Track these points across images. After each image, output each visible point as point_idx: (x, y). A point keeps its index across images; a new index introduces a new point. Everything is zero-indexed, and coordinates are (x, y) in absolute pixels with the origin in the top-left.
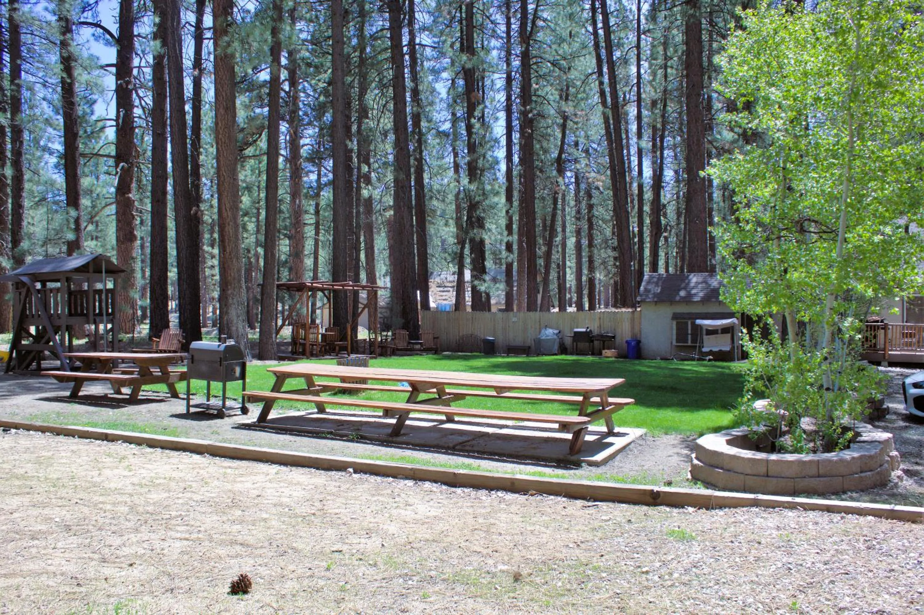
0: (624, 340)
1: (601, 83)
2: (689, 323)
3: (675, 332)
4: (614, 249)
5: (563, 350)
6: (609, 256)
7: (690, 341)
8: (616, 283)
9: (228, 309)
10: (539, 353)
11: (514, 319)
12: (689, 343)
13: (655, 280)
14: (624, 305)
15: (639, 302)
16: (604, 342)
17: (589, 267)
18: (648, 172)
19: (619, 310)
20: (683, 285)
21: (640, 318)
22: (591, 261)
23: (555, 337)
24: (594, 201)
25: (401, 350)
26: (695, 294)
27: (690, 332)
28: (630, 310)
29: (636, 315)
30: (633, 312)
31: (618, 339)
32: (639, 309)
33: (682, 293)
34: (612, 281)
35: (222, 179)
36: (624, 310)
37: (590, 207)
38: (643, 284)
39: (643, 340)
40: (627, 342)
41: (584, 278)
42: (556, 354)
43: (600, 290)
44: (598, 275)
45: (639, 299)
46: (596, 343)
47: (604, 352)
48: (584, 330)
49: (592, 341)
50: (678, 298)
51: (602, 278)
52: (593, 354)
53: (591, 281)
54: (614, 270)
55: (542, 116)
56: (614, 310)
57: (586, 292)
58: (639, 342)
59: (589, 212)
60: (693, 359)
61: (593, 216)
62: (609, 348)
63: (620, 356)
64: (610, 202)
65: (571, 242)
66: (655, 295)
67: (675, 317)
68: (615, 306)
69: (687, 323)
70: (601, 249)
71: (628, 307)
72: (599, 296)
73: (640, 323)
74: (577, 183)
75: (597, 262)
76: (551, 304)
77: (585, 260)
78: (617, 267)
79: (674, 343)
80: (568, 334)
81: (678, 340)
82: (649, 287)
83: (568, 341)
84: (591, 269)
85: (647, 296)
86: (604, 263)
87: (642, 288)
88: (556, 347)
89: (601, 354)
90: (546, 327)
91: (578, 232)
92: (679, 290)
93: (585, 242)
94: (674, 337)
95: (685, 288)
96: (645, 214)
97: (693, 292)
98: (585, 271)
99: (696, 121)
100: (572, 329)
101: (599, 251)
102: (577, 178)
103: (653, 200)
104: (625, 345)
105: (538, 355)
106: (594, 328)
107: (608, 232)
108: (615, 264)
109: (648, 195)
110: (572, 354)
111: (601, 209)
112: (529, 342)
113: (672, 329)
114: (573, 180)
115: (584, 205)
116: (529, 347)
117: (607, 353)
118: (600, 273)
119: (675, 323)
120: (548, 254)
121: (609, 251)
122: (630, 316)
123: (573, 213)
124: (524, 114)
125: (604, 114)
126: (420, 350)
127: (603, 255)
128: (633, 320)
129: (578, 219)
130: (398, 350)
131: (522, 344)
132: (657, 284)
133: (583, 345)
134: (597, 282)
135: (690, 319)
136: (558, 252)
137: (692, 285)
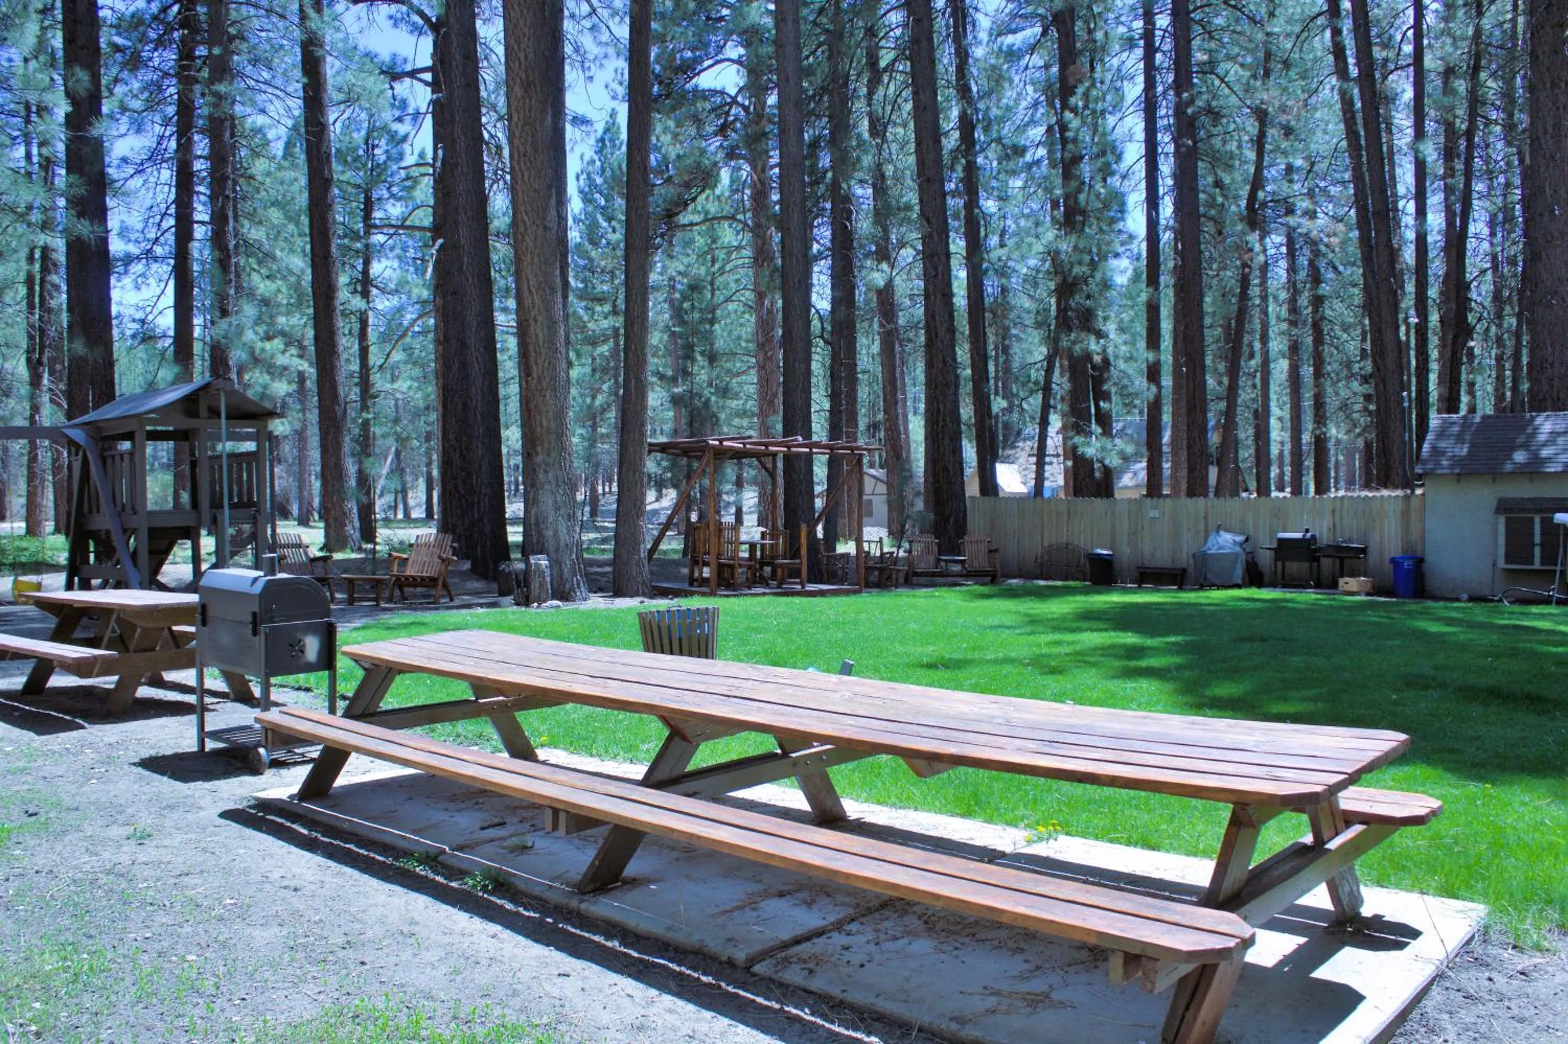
0: (1387, 557)
1: (1336, 32)
2: (1537, 520)
3: (1502, 540)
4: (1365, 380)
5: (1254, 577)
6: (1355, 394)
7: (1537, 560)
8: (1368, 445)
9: (536, 494)
10: (1203, 585)
11: (1154, 513)
12: (1537, 565)
13: (1456, 429)
14: (1385, 482)
15: (1420, 477)
16: (1342, 560)
17: (1316, 415)
18: (1436, 220)
19: (1377, 494)
20: (1521, 439)
21: (1423, 508)
22: (1319, 405)
23: (1238, 549)
24: (1325, 289)
25: (922, 574)
26: (1549, 459)
27: (1537, 539)
28: (1399, 493)
29: (1414, 503)
30: (1406, 497)
31: (1373, 557)
32: (1419, 492)
33: (1520, 457)
34: (1360, 443)
35: (522, 229)
36: (1385, 493)
37: (1318, 301)
38: (1430, 437)
39: (1428, 558)
40: (1393, 561)
41: (1306, 438)
42: (1239, 586)
43: (1337, 462)
44: (1333, 431)
45: (1418, 470)
46: (1326, 563)
47: (1342, 581)
48: (1299, 535)
49: (1317, 559)
50: (1508, 467)
51: (1340, 436)
52: (1318, 586)
53: (1320, 443)
54: (1364, 420)
55: (1215, 115)
56: (1364, 493)
57: (1309, 462)
58: (1420, 561)
59: (1315, 311)
60: (1547, 601)
61: (1323, 318)
62: (1353, 574)
63: (1377, 590)
64: (1356, 291)
65: (1280, 368)
66: (1456, 461)
67: (1503, 507)
68: (1367, 486)
69: (1532, 520)
70: (1339, 380)
71: (1396, 487)
72: (1336, 472)
73: (1422, 521)
74: (1292, 254)
75: (1332, 403)
76: (1242, 485)
77: (1307, 403)
78: (1370, 413)
79: (1501, 564)
80: (1266, 542)
81: (1509, 558)
82: (1442, 444)
83: (1265, 559)
84: (1320, 418)
85: (1438, 463)
86: (1344, 407)
87: (1426, 447)
88: (1239, 573)
89: (1334, 585)
90: (1219, 528)
91: (1294, 349)
92: (1514, 449)
93: (1307, 371)
94: (1501, 551)
95: (1525, 446)
96: (1430, 301)
97: (1545, 453)
98: (1309, 424)
99: (1554, 85)
100: (1273, 532)
101: (1334, 384)
102: (1290, 244)
103: (1447, 275)
104: (1388, 568)
105: (1202, 587)
106: (1323, 531)
107: (1353, 347)
108: (1366, 409)
109: (1437, 266)
110: (1273, 585)
111: (1338, 305)
112: (1184, 559)
113: (1495, 531)
114: (1284, 250)
115: (1304, 300)
116: (1184, 571)
117: (1349, 583)
118: (1338, 427)
119: (1502, 520)
120: (1232, 391)
121: (1355, 385)
122: (1400, 505)
123: (1284, 313)
124: (1179, 111)
125: (1343, 94)
126: (960, 575)
127: (1344, 393)
128: (1406, 514)
129: (1293, 323)
130: (916, 574)
131: (1169, 565)
132: (1460, 438)
133: (1295, 567)
134: (1331, 445)
135: (1537, 511)
136: (1254, 386)
137: (1542, 438)
